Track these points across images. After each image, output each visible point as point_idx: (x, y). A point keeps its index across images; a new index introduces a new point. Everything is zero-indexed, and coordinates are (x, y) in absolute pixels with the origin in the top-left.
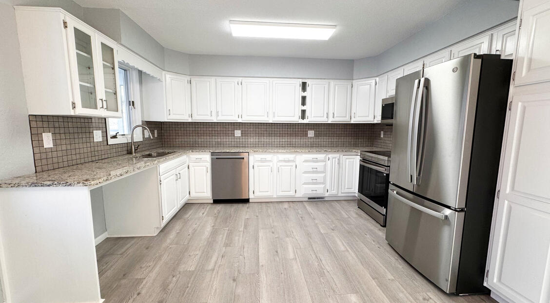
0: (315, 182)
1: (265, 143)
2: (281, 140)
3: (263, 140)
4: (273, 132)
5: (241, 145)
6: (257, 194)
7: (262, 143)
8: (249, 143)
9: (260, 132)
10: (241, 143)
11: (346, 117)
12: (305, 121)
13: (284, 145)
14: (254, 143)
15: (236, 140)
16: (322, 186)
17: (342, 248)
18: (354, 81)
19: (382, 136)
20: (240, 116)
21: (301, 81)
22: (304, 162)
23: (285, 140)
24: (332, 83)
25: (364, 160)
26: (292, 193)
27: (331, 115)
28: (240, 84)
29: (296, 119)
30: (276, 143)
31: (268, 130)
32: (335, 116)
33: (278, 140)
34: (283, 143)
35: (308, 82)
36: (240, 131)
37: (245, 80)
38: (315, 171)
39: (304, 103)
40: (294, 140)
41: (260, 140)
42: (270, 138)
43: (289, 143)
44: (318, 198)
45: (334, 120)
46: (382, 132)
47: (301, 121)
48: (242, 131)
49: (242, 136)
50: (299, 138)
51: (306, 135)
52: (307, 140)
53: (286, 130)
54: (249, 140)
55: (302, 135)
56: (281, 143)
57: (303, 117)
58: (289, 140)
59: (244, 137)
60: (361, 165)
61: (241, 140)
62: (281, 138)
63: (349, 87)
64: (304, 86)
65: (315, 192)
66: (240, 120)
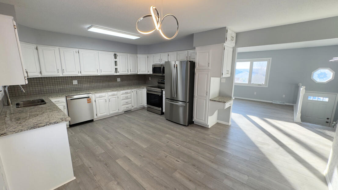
0: (127, 103)
1: (94, 87)
2: (103, 84)
3: (92, 85)
4: (98, 80)
5: (78, 89)
6: (99, 115)
7: (92, 87)
8: (84, 87)
9: (90, 81)
10: (78, 88)
11: (136, 71)
12: (118, 74)
13: (105, 87)
14: (87, 87)
15: (74, 87)
16: (130, 105)
17: (154, 125)
18: (138, 55)
19: (150, 79)
20: (80, 72)
21: (114, 53)
22: (121, 95)
23: (105, 84)
24: (129, 55)
25: (148, 90)
26: (117, 111)
27: (129, 71)
28: (77, 52)
29: (113, 73)
30: (100, 86)
31: (95, 79)
32: (131, 71)
33: (102, 84)
34: (105, 86)
35: (117, 54)
36: (77, 81)
37: (80, 51)
38: (127, 98)
39: (116, 65)
40: (110, 84)
41: (91, 85)
42: (97, 83)
43: (108, 86)
44: (128, 111)
45: (131, 73)
46: (150, 78)
47: (116, 74)
48: (78, 81)
49: (78, 84)
50: (113, 82)
51: (116, 80)
52: (117, 83)
53: (106, 78)
54: (84, 86)
55: (114, 81)
56: (103, 86)
57: (116, 72)
58: (108, 84)
59: (79, 85)
60: (147, 93)
61: (78, 86)
62: (103, 83)
63: (136, 57)
64: (115, 56)
65: (127, 108)
66: (80, 75)
